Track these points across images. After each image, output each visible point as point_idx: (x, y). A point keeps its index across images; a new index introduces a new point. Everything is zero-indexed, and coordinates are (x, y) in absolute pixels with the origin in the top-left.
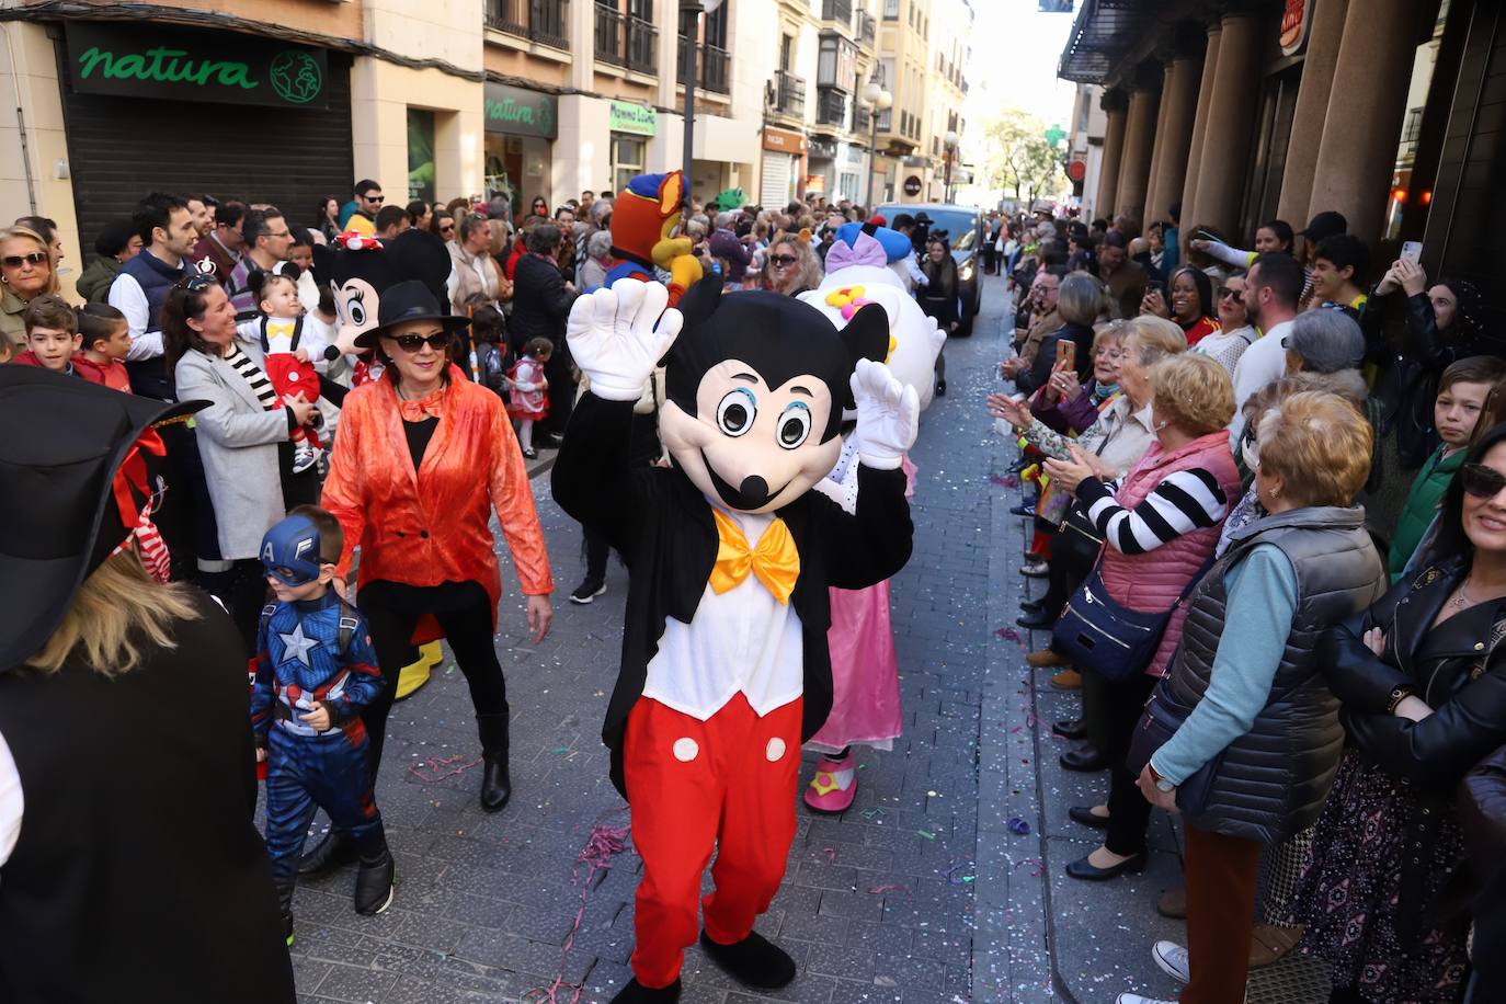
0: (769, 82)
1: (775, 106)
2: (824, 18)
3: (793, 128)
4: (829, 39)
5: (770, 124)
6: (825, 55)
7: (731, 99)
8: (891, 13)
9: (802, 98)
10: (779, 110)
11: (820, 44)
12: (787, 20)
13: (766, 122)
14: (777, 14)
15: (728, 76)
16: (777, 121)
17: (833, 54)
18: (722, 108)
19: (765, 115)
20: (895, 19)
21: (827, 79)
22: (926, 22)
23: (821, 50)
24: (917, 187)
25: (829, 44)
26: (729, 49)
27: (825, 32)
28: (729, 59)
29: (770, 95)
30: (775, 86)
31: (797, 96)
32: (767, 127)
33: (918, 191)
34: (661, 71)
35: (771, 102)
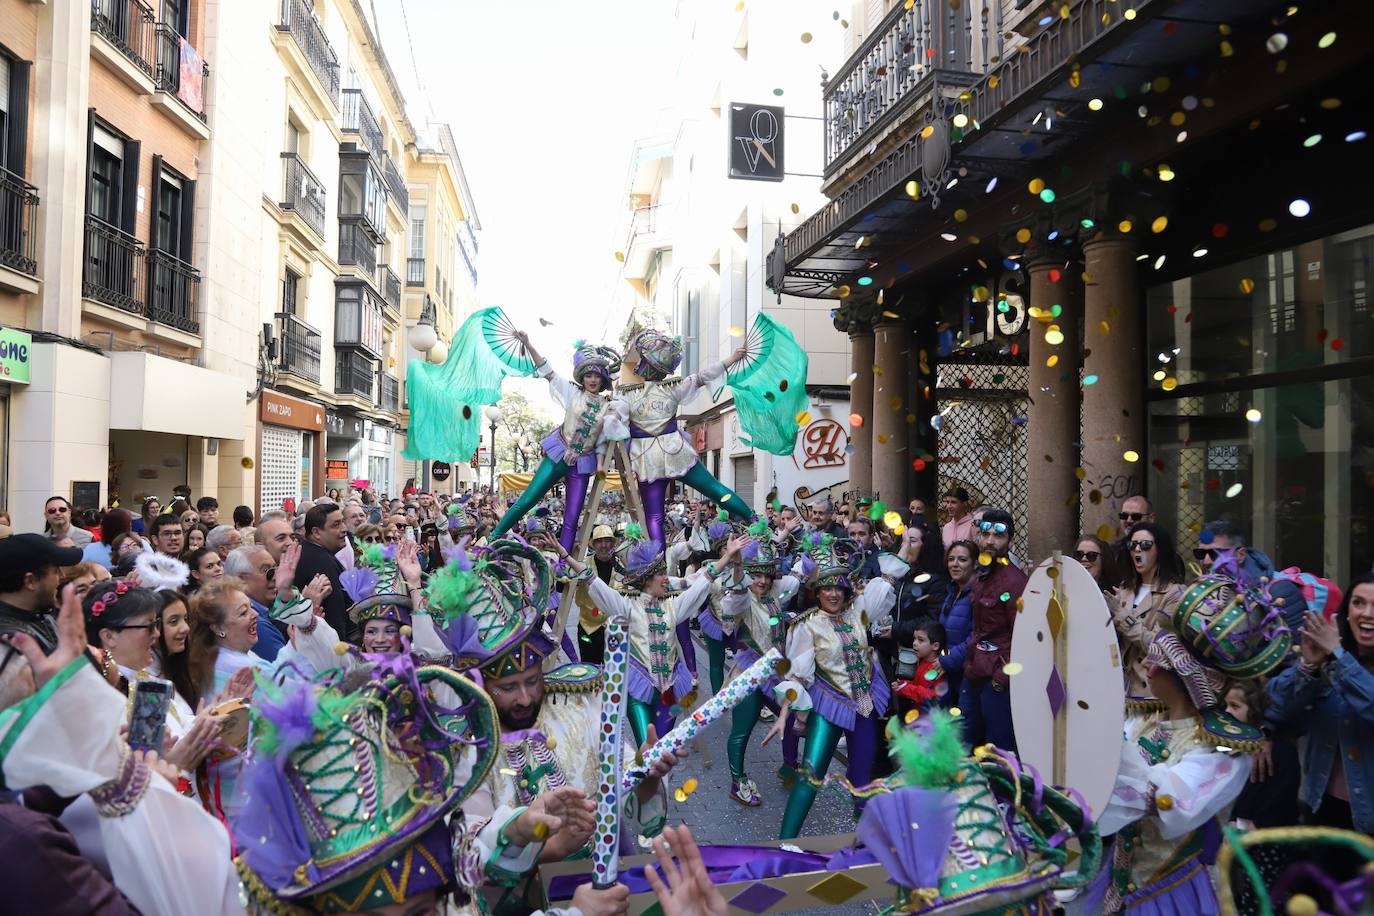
0: (267, 327)
1: (277, 361)
2: (342, 262)
3: (305, 395)
4: (348, 289)
5: (270, 386)
6: (346, 308)
7: (202, 340)
8: (416, 278)
9: (316, 355)
10: (283, 366)
11: (337, 293)
12: (292, 249)
13: (262, 383)
14: (277, 239)
15: (196, 304)
16: (281, 383)
17: (355, 306)
18: (188, 354)
19: (262, 372)
20: (421, 284)
21: (349, 336)
22: (451, 294)
23: (339, 301)
24: (446, 471)
25: (347, 293)
26: (196, 263)
27: (344, 279)
28: (198, 279)
29: (269, 346)
30: (276, 333)
31: (309, 352)
32: (266, 390)
33: (447, 475)
34: (47, 268)
35: (271, 356)
